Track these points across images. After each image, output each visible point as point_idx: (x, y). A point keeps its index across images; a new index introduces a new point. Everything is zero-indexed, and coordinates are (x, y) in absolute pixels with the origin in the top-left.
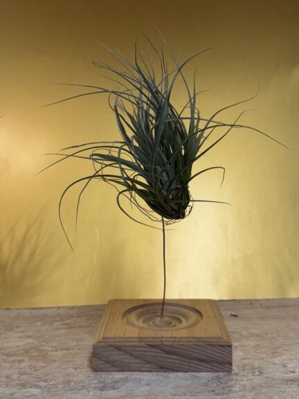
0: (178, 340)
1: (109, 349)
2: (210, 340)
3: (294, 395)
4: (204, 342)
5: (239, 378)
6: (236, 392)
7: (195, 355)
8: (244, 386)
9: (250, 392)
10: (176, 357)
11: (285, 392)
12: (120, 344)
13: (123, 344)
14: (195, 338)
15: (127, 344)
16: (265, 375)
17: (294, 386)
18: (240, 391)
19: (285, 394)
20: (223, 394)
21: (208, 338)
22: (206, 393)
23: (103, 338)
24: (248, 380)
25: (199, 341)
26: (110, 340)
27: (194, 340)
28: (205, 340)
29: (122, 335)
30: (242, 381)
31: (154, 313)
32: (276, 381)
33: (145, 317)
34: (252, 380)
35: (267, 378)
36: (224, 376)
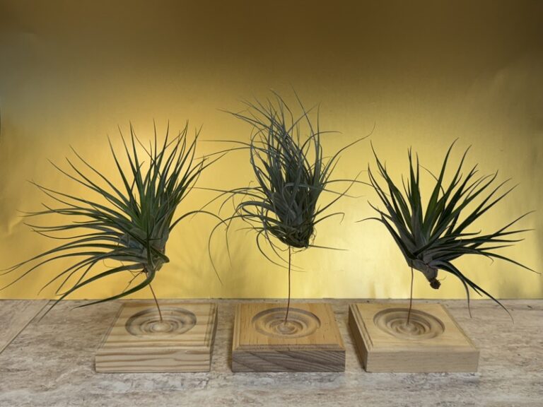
0: (302, 346)
1: (246, 354)
2: (328, 347)
3: (473, 395)
4: (322, 348)
5: (429, 378)
6: (427, 390)
7: (316, 358)
8: (433, 384)
9: (438, 390)
10: (300, 360)
11: (465, 391)
12: (254, 351)
13: (258, 351)
14: (316, 345)
15: (260, 351)
16: (450, 377)
17: (473, 387)
18: (430, 389)
19: (465, 394)
20: (416, 391)
21: (326, 345)
22: (403, 389)
23: (240, 345)
24: (436, 380)
25: (319, 348)
26: (246, 347)
27: (314, 347)
28: (324, 346)
29: (255, 343)
30: (430, 380)
31: (278, 318)
32: (459, 382)
33: (271, 322)
34: (439, 379)
35: (451, 379)
36: (416, 375)
